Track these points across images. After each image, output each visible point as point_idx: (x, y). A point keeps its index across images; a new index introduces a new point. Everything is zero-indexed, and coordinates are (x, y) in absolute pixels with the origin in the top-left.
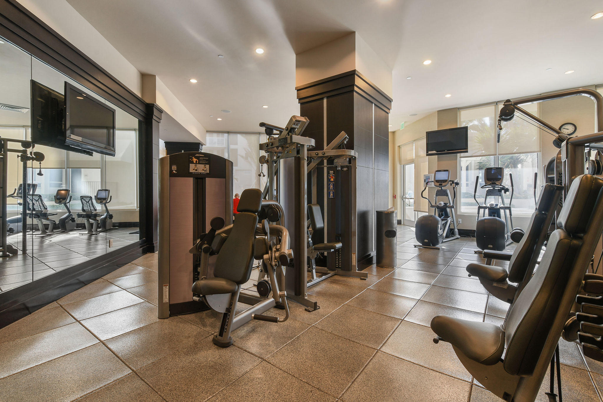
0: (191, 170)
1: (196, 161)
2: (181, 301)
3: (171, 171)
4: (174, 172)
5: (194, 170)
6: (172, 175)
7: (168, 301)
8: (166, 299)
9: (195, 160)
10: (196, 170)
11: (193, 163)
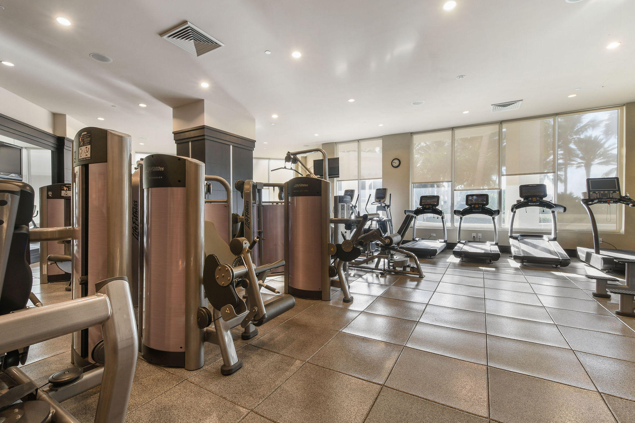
0: (63, 195)
1: (67, 189)
2: (56, 274)
3: (48, 195)
4: (50, 195)
5: (65, 194)
6: (48, 197)
7: (46, 273)
8: (45, 272)
9: (65, 188)
10: (66, 194)
11: (64, 190)
